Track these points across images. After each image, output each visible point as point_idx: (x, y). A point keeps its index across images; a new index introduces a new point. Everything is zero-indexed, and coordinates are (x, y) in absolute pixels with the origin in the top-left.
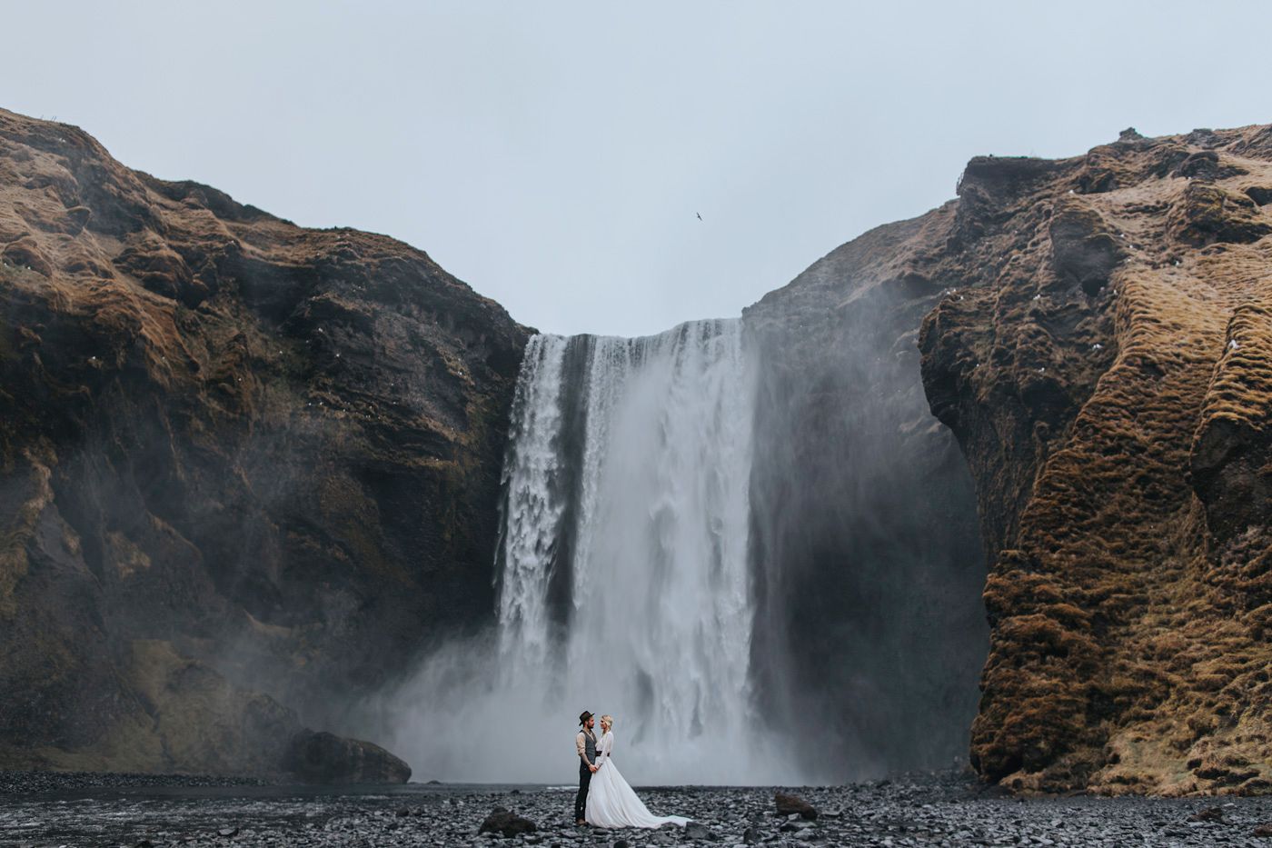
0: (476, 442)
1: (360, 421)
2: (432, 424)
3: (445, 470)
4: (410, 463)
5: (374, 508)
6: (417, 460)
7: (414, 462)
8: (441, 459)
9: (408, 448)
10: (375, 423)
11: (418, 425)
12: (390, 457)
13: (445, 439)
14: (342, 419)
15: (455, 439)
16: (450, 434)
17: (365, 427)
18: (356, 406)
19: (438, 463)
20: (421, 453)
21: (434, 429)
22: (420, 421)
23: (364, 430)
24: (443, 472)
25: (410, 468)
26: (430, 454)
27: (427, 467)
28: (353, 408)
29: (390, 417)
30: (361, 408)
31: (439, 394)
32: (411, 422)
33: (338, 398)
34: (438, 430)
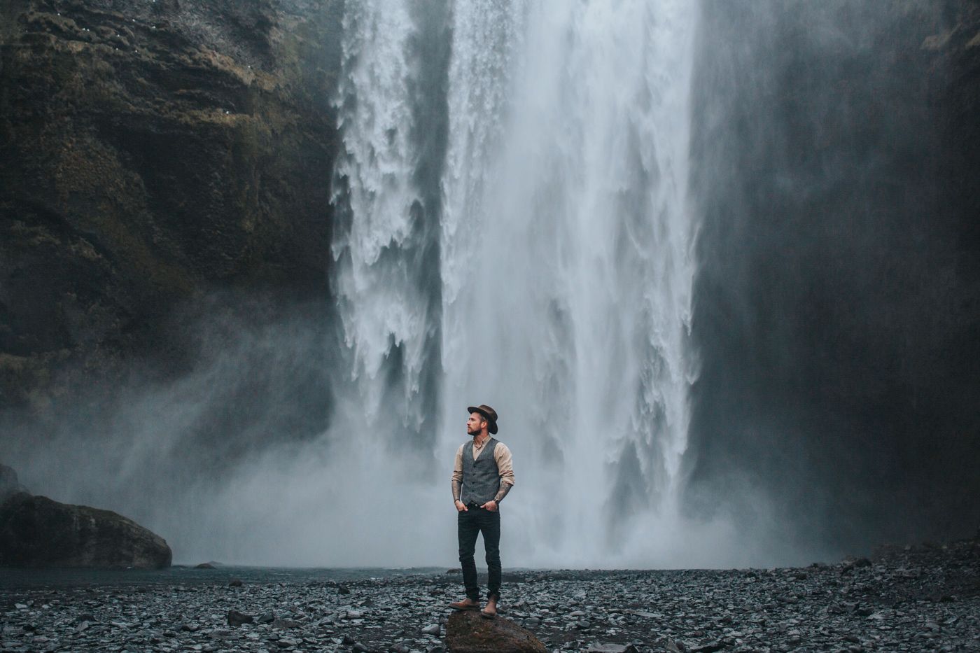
0: (287, 86)
1: (107, 57)
2: (217, 60)
3: (239, 126)
4: (186, 118)
5: (137, 185)
6: (196, 113)
7: (194, 117)
8: (233, 111)
9: (182, 96)
10: (130, 60)
11: (195, 62)
12: (156, 110)
13: (236, 80)
14: (79, 54)
15: (254, 82)
16: (246, 75)
17: (115, 65)
18: (101, 34)
19: (227, 118)
20: (203, 103)
21: (220, 66)
22: (198, 55)
23: (113, 70)
24: (236, 131)
25: (186, 124)
26: (216, 105)
27: (212, 124)
28: (95, 37)
29: (153, 50)
30: (108, 37)
31: (226, 15)
32: (185, 57)
33: (72, 22)
34: (227, 68)
